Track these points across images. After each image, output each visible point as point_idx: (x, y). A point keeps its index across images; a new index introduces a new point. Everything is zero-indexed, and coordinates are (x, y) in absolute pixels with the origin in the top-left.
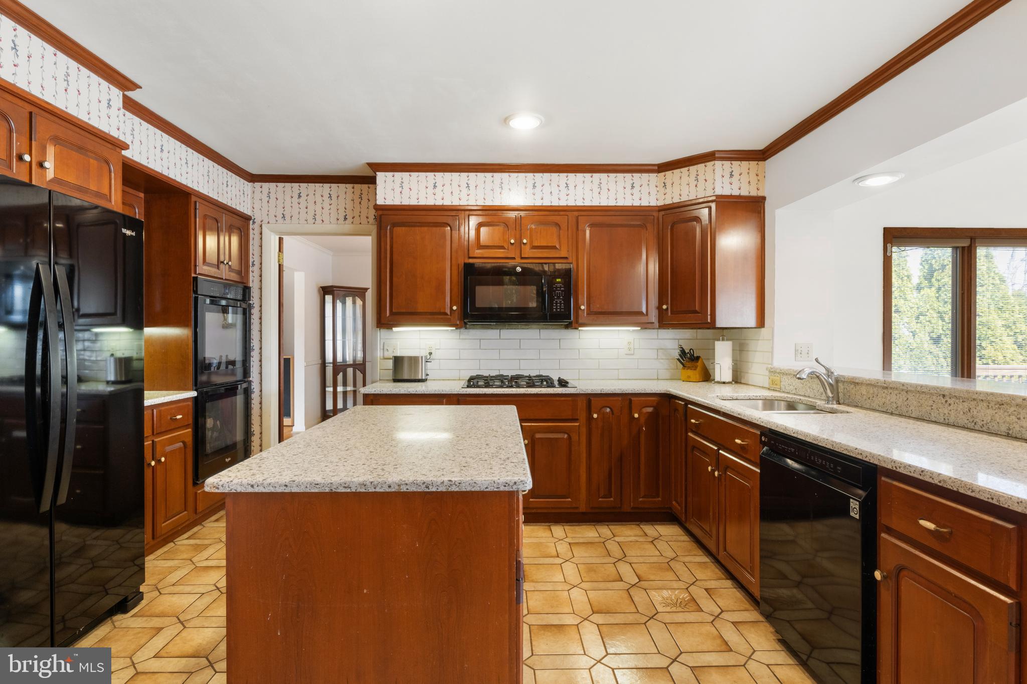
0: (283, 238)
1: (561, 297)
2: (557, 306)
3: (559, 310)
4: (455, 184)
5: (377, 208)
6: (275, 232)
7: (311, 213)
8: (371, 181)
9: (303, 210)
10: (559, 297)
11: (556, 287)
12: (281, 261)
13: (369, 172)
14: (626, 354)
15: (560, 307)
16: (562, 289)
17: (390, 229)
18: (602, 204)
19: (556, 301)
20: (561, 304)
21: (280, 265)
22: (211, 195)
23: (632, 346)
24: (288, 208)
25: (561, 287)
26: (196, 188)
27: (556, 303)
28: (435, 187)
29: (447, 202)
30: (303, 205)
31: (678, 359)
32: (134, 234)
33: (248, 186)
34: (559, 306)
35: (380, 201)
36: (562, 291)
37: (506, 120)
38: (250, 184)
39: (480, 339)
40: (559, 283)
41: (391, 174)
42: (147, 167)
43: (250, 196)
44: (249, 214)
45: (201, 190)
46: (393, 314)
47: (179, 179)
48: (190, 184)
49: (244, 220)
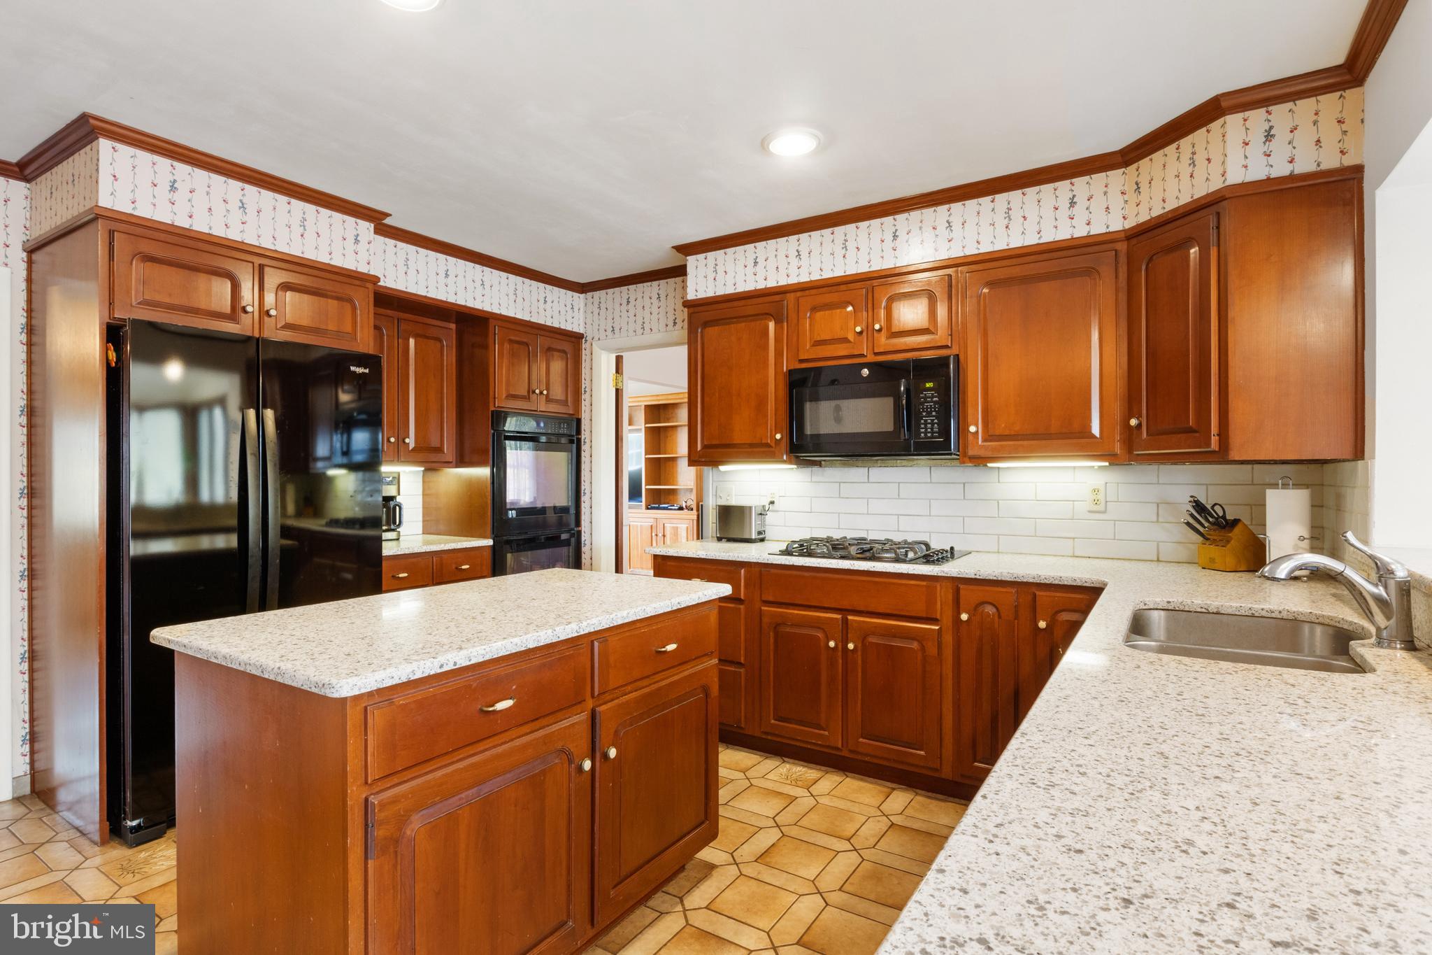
0: (622, 356)
1: (934, 413)
2: (926, 429)
3: (929, 435)
4: (781, 255)
5: (688, 304)
6: (610, 350)
7: (640, 322)
8: (679, 271)
9: (632, 319)
10: (929, 414)
11: (925, 398)
12: (620, 384)
13: (674, 260)
14: (1089, 512)
15: (932, 429)
16: (935, 399)
17: (702, 332)
18: (1012, 246)
19: (926, 421)
20: (933, 424)
21: (617, 390)
22: (519, 316)
23: (1101, 497)
24: (617, 318)
25: (933, 397)
26: (496, 311)
27: (926, 423)
28: (756, 263)
29: (771, 283)
30: (631, 314)
31: (1188, 524)
32: (367, 371)
33: (579, 299)
34: (928, 427)
35: (691, 296)
36: (935, 403)
37: (763, 145)
38: (582, 296)
39: (840, 483)
40: (929, 389)
41: (703, 255)
42: (426, 297)
43: (582, 310)
44: (581, 332)
45: (504, 312)
46: (705, 447)
47: (470, 304)
48: (487, 308)
49: (573, 339)
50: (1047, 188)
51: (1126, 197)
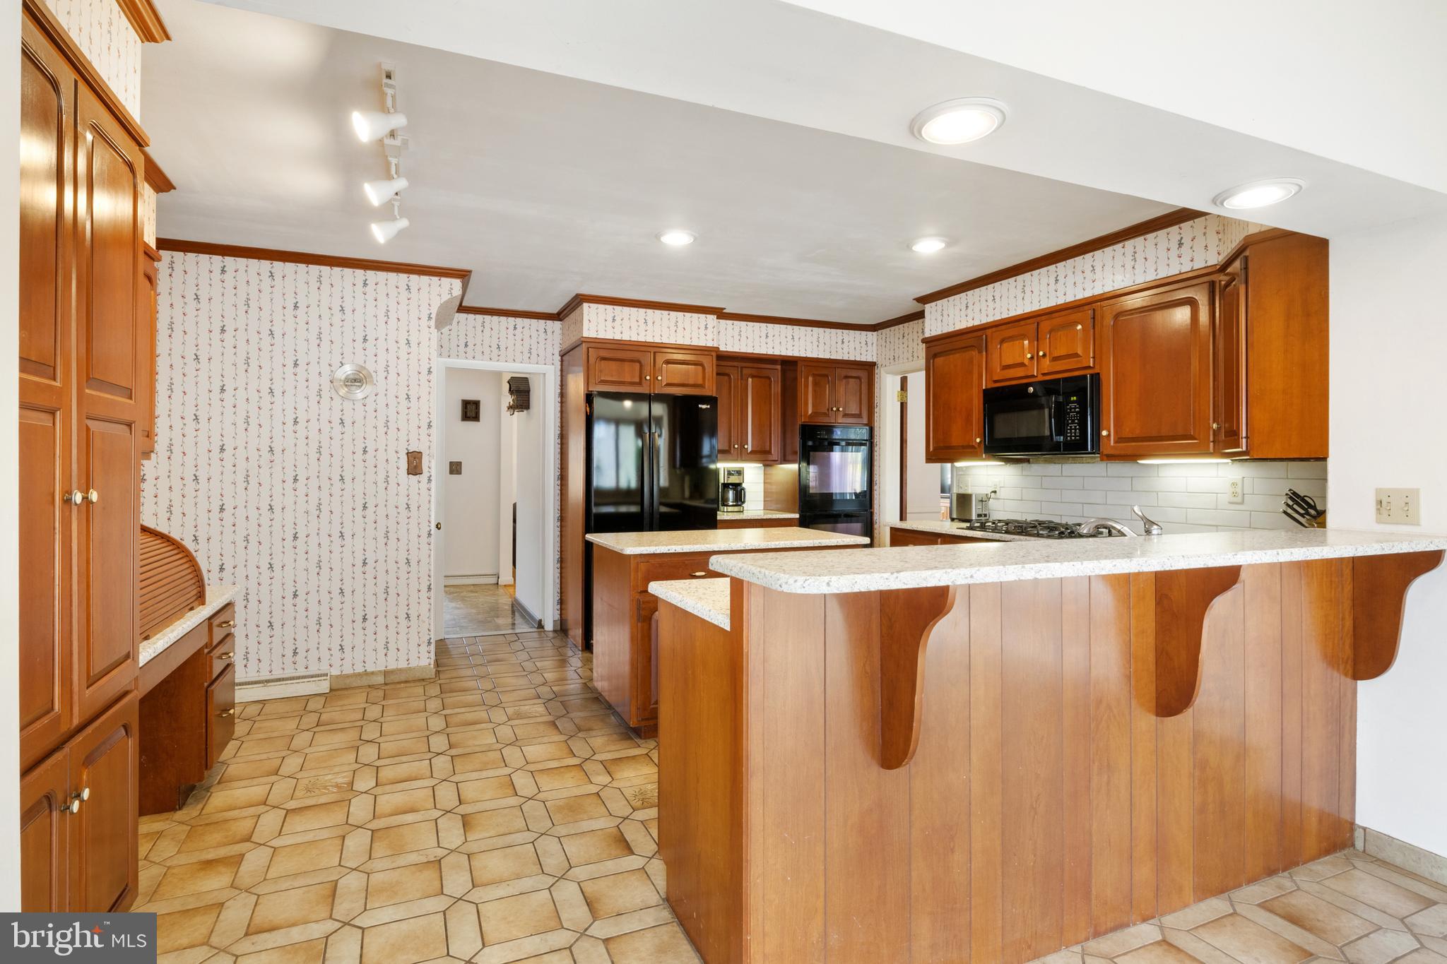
0: (906, 377)
1: (1076, 421)
2: (1071, 433)
3: (1073, 438)
4: (983, 299)
5: (925, 341)
6: (896, 374)
7: (911, 351)
8: (920, 315)
10: (1073, 422)
11: (1071, 409)
12: (905, 399)
13: (917, 307)
14: (1230, 503)
15: (1075, 433)
16: (1077, 410)
17: (933, 362)
18: (1136, 283)
19: (1071, 427)
20: (1075, 429)
21: (902, 405)
22: (821, 356)
23: (1239, 490)
24: (896, 349)
25: (1075, 408)
26: (803, 355)
27: (1071, 429)
28: (967, 307)
29: (976, 322)
30: (905, 346)
31: (1285, 512)
32: (708, 406)
33: (872, 336)
34: (1073, 432)
35: (927, 335)
36: (1077, 413)
38: (875, 333)
39: (1042, 476)
40: (1074, 402)
41: (935, 303)
42: (752, 353)
43: (874, 345)
44: (874, 361)
45: (810, 355)
46: (935, 449)
47: (783, 353)
48: (796, 354)
49: (867, 367)
50: (1162, 233)
51: (1220, 236)
